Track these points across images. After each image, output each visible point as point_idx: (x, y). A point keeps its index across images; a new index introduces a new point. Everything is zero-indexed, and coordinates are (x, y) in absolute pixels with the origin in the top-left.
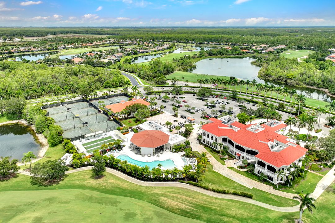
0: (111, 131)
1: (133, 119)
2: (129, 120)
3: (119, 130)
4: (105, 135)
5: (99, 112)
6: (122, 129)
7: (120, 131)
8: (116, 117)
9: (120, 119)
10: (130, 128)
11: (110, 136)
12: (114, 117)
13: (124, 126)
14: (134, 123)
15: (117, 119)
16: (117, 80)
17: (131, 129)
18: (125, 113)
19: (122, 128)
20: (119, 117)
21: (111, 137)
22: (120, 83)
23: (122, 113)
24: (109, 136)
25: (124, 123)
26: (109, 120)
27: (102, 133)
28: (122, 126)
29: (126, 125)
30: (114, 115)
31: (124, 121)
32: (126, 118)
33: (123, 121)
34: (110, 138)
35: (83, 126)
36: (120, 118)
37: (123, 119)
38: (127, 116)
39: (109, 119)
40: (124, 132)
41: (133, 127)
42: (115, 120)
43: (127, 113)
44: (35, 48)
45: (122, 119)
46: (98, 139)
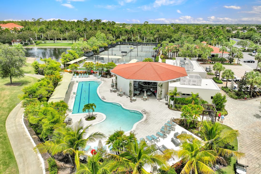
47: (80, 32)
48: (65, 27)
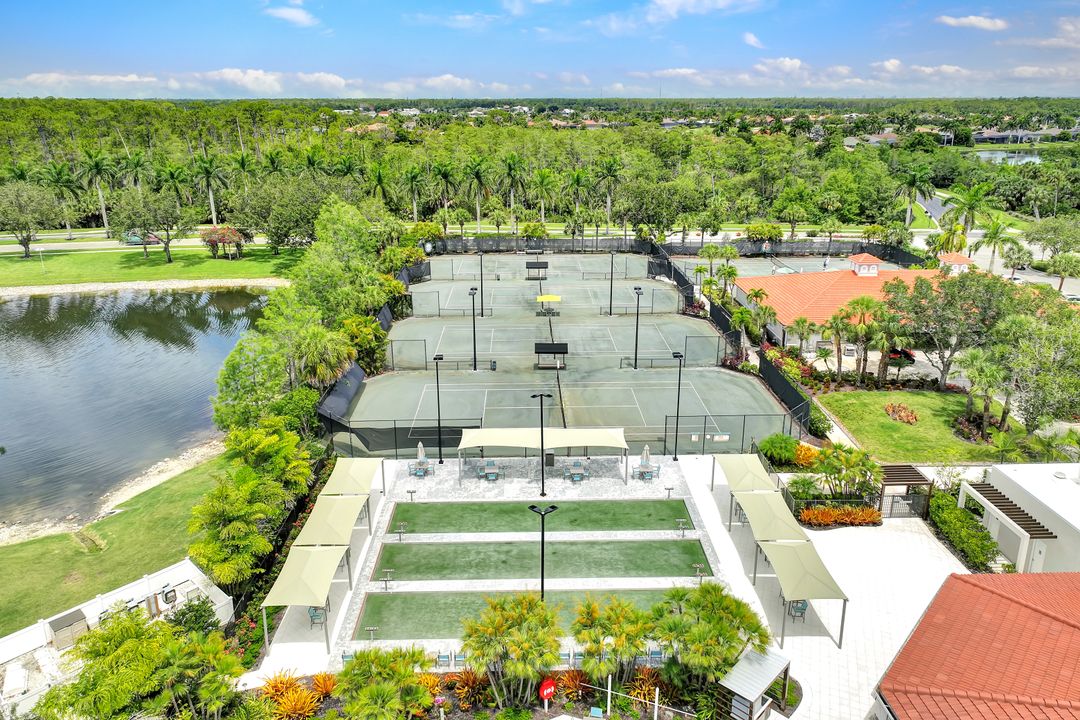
0: (703, 448)
1: (933, 400)
2: (897, 397)
3: (776, 462)
4: (642, 476)
5: (691, 307)
6: (808, 467)
7: (786, 477)
8: (795, 354)
9: (814, 377)
10: (894, 474)
11: (674, 496)
12: (772, 354)
13: (837, 435)
14: (936, 432)
15: (791, 369)
16: (854, 186)
17: (902, 489)
18: (868, 337)
19: (815, 450)
20: (810, 357)
21: (676, 512)
22: (866, 204)
23: (841, 328)
24: (662, 495)
25: (843, 416)
26: (733, 368)
27: (614, 451)
28: (818, 434)
29: (856, 433)
30: (775, 344)
31: (847, 396)
32: (866, 382)
33: (839, 395)
34: (662, 523)
35: (537, 367)
36: (821, 366)
37: (841, 380)
38: (884, 366)
39: (732, 363)
40: (819, 499)
41: (929, 472)
42: (770, 374)
43: (890, 336)
44: (596, 120)
45: (833, 377)
46: (560, 491)
47: (179, 186)
48: (88, 160)
